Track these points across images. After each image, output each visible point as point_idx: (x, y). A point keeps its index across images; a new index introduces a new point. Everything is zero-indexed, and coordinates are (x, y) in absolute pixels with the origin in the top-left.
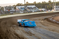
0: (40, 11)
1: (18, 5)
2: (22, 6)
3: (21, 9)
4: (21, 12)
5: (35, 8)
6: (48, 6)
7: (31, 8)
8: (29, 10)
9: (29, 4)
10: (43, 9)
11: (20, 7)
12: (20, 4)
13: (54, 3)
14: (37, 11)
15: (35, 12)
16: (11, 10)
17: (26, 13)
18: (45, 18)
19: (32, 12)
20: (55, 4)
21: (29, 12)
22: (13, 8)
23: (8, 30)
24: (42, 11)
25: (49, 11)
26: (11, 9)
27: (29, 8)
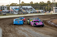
2: (17, 6)
3: (15, 10)
4: (15, 13)
5: (31, 9)
7: (27, 9)
8: (24, 11)
9: (25, 4)
10: (40, 11)
11: (14, 7)
12: (15, 4)
13: (54, 3)
14: (33, 13)
15: (31, 13)
17: (21, 14)
21: (24, 14)
22: (6, 8)
25: (48, 13)
26: (4, 10)
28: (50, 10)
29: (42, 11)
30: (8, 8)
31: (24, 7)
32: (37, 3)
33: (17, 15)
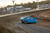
0: (26, 10)
1: (9, 6)
2: (12, 7)
3: (11, 10)
4: (11, 12)
5: (22, 8)
6: (33, 6)
7: (19, 8)
8: (17, 10)
9: (17, 5)
10: (29, 9)
11: (10, 8)
12: (10, 6)
15: (22, 11)
16: (3, 11)
17: (15, 12)
18: (31, 16)
19: (20, 11)
20: (38, 4)
21: (17, 12)
22: (4, 9)
23: (2, 28)
24: (28, 10)
27: (17, 8)
28: (36, 8)
29: (30, 9)
30: (6, 9)
31: (17, 7)
32: (26, 3)
33: (13, 13)
